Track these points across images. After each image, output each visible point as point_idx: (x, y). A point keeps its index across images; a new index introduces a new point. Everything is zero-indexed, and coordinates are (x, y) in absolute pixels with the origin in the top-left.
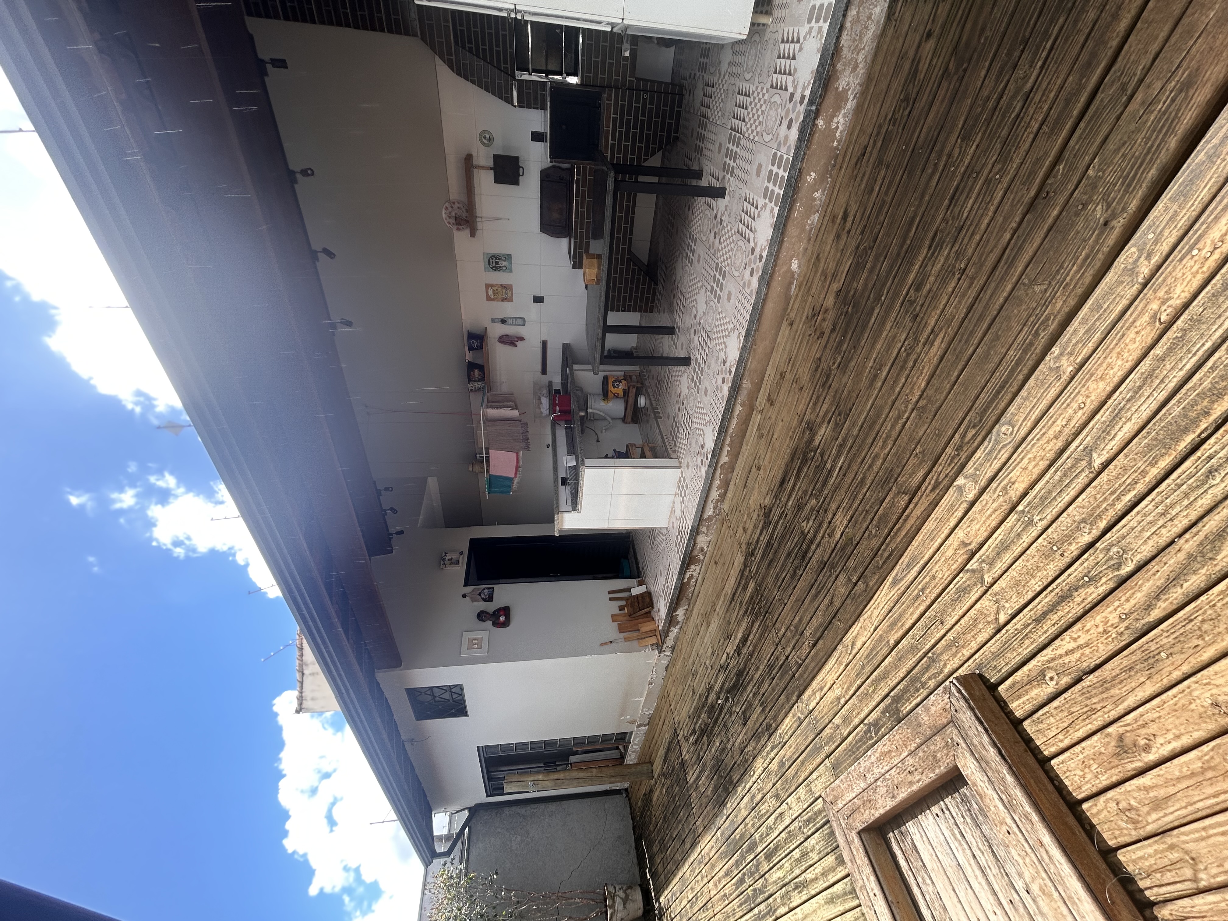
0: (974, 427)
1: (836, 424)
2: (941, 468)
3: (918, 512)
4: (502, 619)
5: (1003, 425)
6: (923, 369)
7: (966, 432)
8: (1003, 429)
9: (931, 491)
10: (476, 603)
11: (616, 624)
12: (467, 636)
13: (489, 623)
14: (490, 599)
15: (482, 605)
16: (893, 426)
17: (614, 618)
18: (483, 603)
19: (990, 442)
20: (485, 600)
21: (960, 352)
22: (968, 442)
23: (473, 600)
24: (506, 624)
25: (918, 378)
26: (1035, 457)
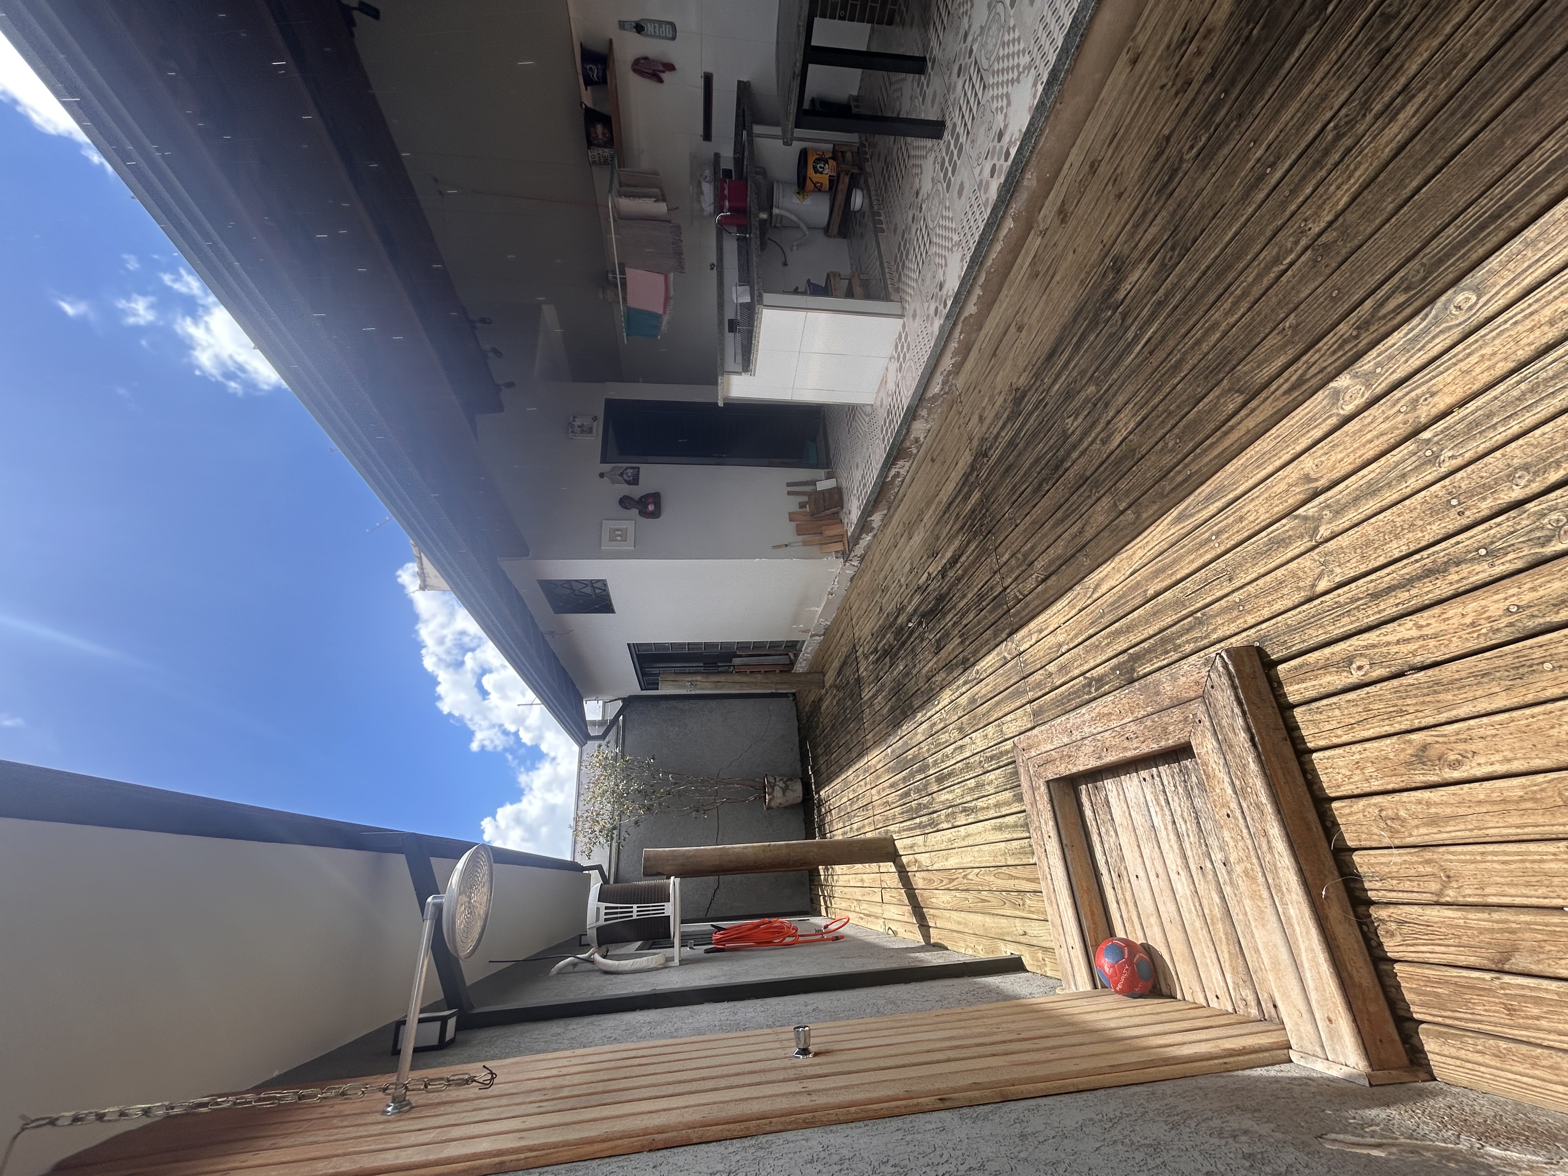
0: (1407, 290)
1: (1163, 265)
2: (1317, 356)
3: (1250, 423)
4: (651, 508)
5: (1463, 290)
6: (1356, 169)
7: (1388, 299)
8: (1460, 298)
9: (1285, 393)
10: (617, 486)
11: (794, 524)
12: (608, 525)
13: (635, 512)
14: (635, 481)
15: (625, 489)
16: (1259, 277)
17: (792, 517)
18: (626, 486)
20: (628, 483)
21: (1442, 139)
22: (1384, 316)
23: (613, 482)
24: (656, 514)
25: (1338, 188)
26: (1494, 354)
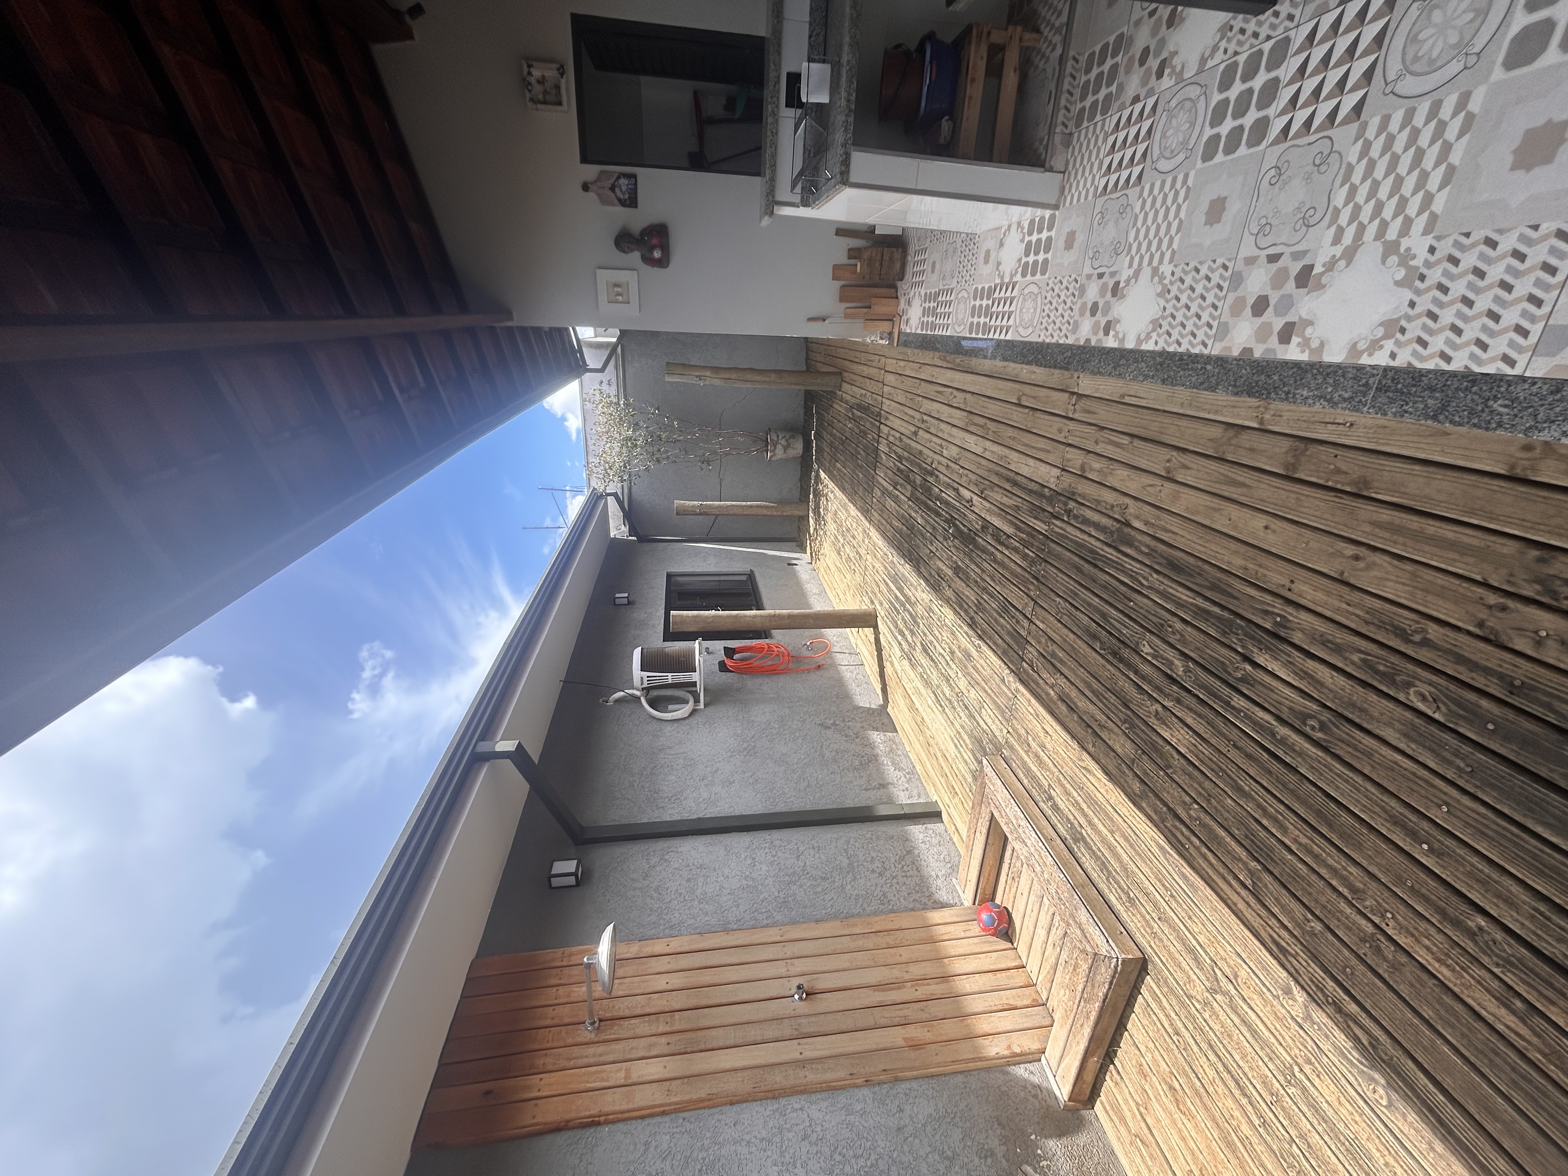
0: (1370, 1043)
2: (1304, 963)
4: (657, 254)
7: (1361, 1027)
8: (1381, 1091)
9: (1271, 936)
10: (609, 209)
11: (838, 284)
12: (605, 277)
13: (636, 256)
14: (631, 202)
15: (620, 216)
17: (837, 271)
18: (620, 209)
19: (1358, 1060)
20: (623, 203)
22: (1349, 1026)
23: (604, 201)
24: (663, 263)
